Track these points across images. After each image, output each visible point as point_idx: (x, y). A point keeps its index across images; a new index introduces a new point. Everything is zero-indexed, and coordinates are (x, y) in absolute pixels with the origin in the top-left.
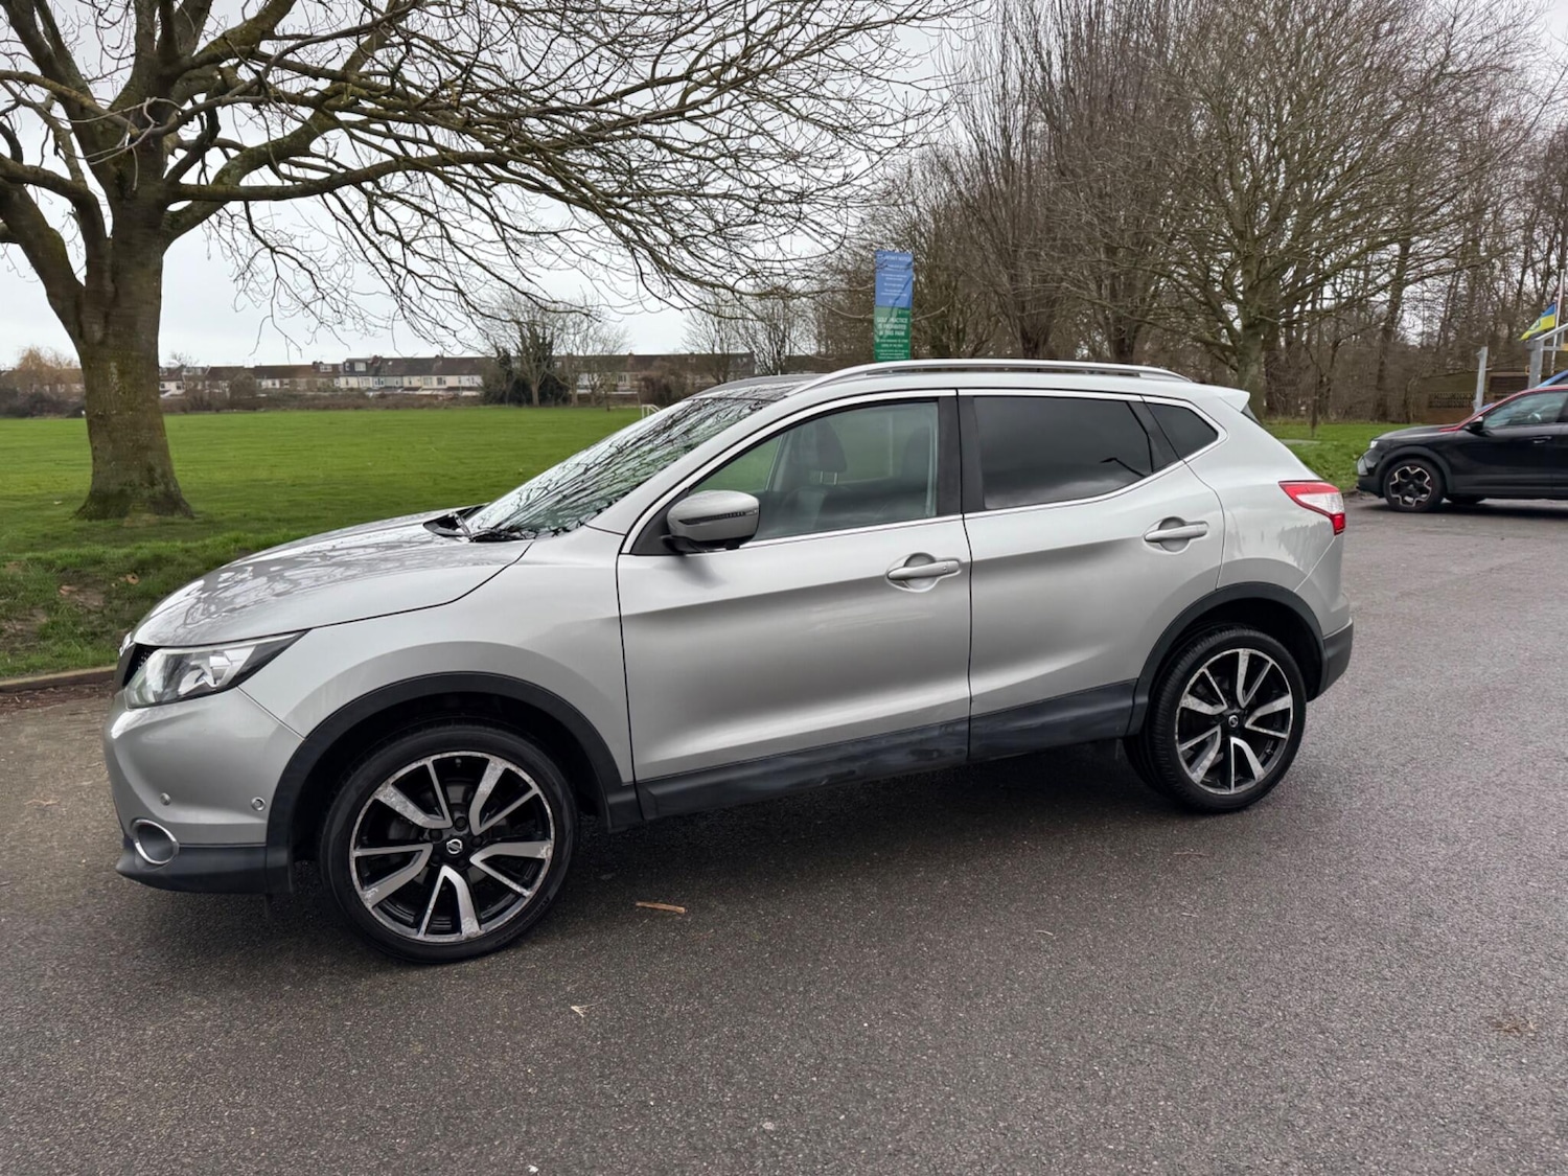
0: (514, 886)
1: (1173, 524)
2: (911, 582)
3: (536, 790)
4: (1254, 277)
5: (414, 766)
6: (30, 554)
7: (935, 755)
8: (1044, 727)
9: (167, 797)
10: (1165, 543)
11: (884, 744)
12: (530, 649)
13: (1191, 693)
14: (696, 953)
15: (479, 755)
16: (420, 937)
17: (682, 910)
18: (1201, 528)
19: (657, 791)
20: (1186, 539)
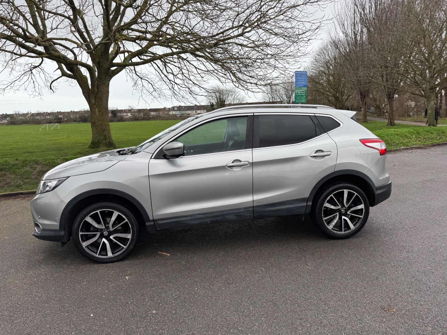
0: (121, 245)
1: (320, 152)
2: (234, 168)
3: (126, 220)
4: (432, 73)
5: (95, 212)
6: (63, 157)
7: (243, 216)
8: (277, 210)
9: (40, 217)
10: (316, 157)
11: (226, 213)
12: (125, 184)
13: (327, 202)
14: (165, 266)
15: (111, 210)
16: (97, 256)
17: (169, 255)
18: (329, 153)
19: (159, 222)
20: (324, 156)
